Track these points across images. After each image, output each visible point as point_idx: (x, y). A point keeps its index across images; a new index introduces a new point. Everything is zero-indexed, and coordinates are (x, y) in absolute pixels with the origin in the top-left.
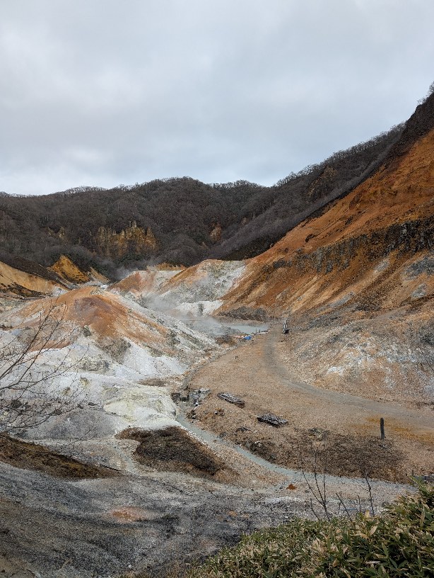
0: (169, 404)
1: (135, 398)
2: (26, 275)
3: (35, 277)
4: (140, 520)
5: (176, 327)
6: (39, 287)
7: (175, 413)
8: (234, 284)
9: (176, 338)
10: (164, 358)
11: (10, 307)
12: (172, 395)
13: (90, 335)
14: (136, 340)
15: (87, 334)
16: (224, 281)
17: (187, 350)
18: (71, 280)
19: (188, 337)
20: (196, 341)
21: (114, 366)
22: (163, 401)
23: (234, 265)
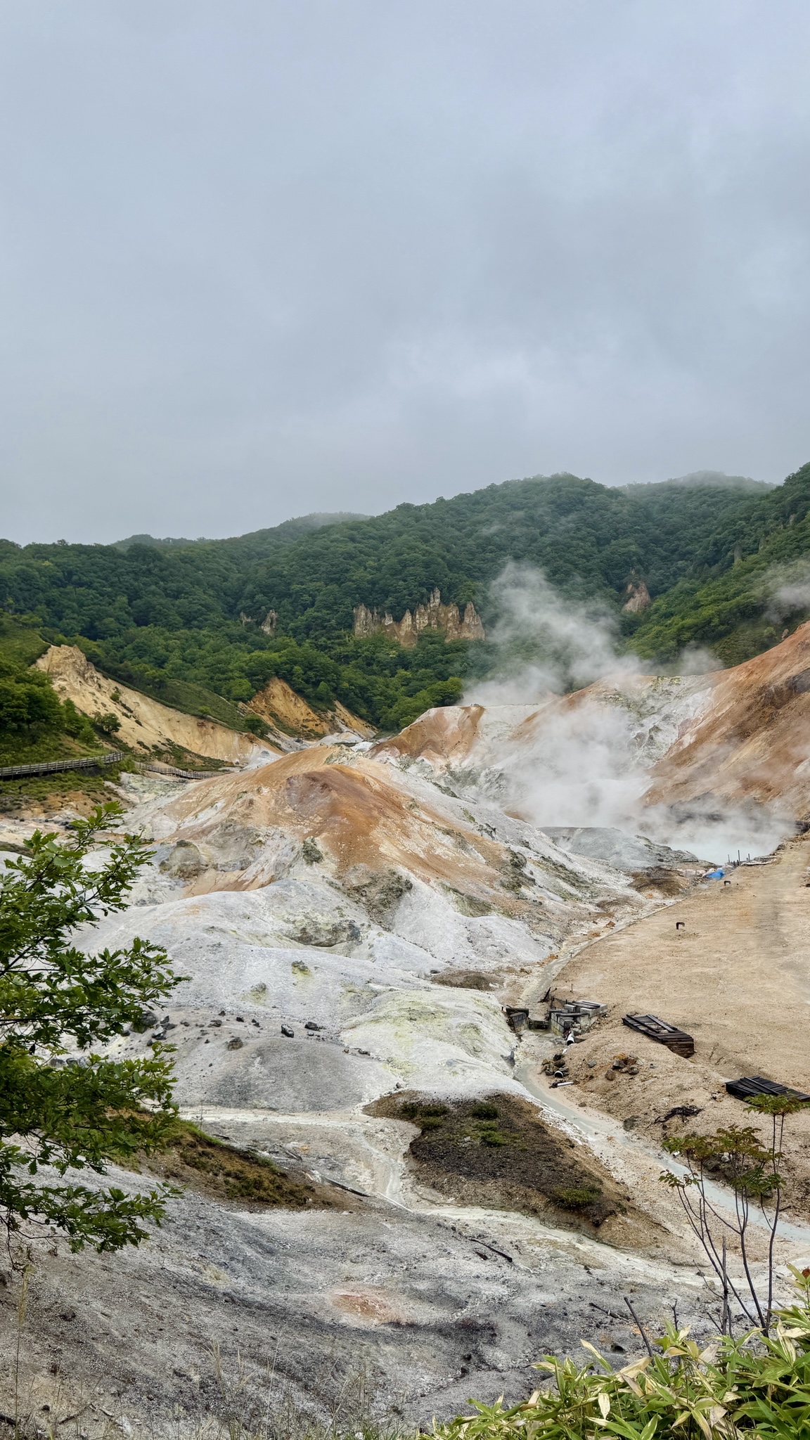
0: (498, 1037)
1: (414, 1016)
2: (192, 721)
3: (211, 725)
4: (397, 1324)
5: (526, 845)
6: (221, 748)
7: (511, 1060)
8: (682, 735)
9: (526, 871)
10: (493, 921)
11: (152, 796)
12: (510, 1012)
13: (318, 859)
14: (427, 874)
15: (312, 856)
16: (656, 729)
17: (553, 903)
18: (292, 732)
19: (558, 869)
20: (575, 879)
21: (372, 934)
22: (483, 1028)
23: (682, 686)
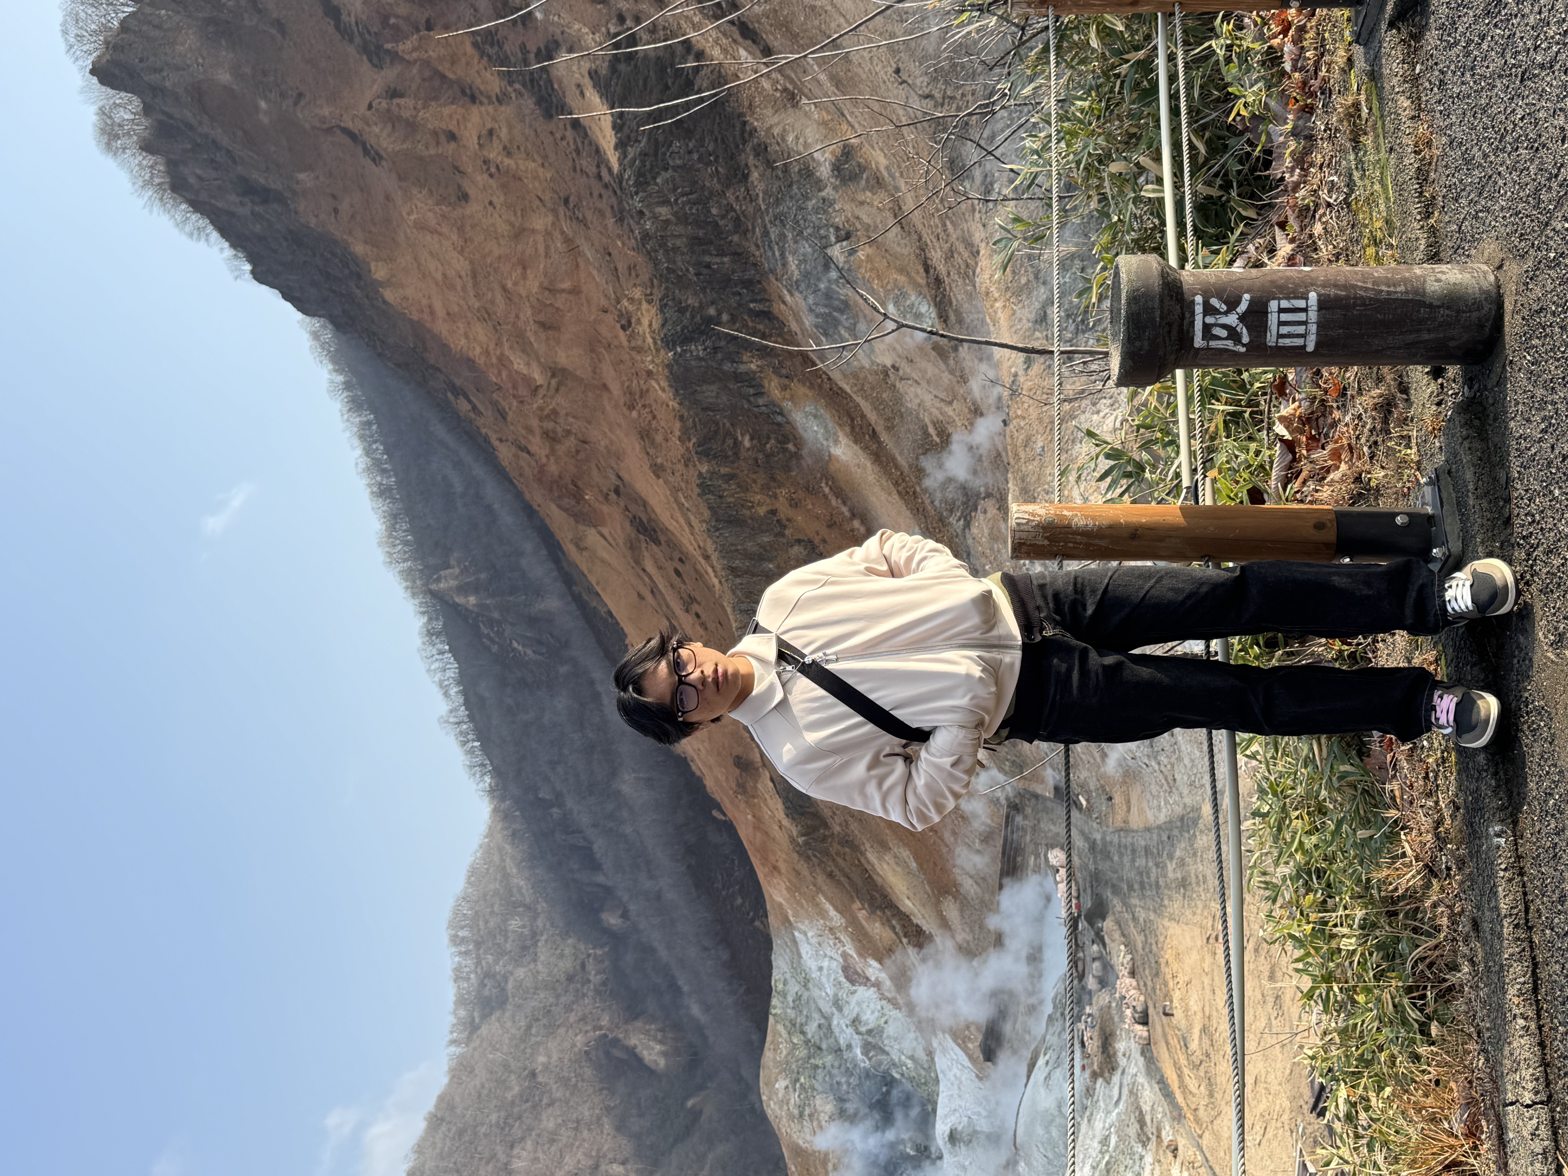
8: (867, 982)
16: (855, 1023)
23: (788, 976)
